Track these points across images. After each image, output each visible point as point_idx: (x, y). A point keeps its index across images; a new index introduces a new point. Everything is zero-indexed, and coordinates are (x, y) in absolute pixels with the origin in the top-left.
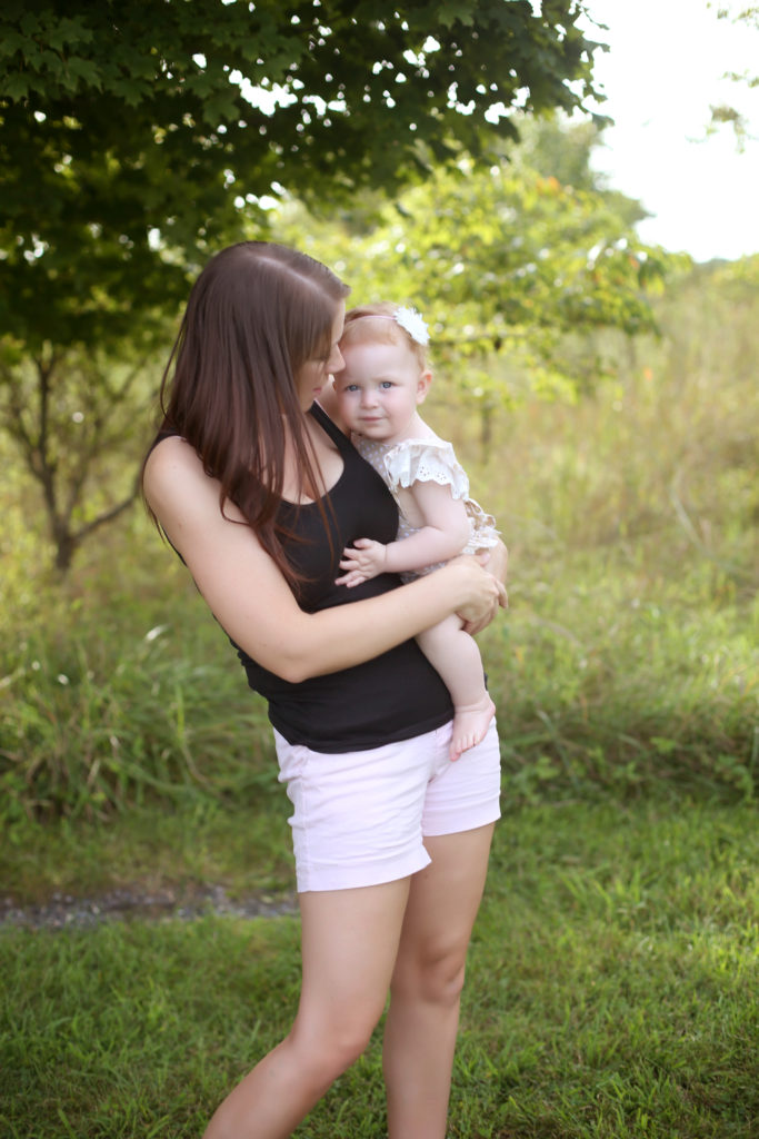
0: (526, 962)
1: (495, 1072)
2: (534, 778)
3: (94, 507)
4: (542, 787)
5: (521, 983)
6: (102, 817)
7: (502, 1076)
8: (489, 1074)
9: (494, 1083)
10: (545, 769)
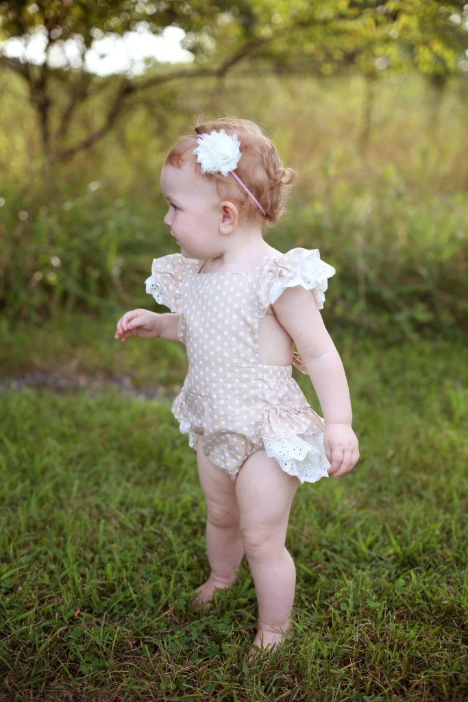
0: (414, 454)
1: (398, 549)
2: (413, 320)
3: (77, 134)
4: (419, 327)
5: (411, 474)
6: (35, 318)
7: (404, 554)
8: (391, 551)
9: (394, 561)
10: (422, 313)
